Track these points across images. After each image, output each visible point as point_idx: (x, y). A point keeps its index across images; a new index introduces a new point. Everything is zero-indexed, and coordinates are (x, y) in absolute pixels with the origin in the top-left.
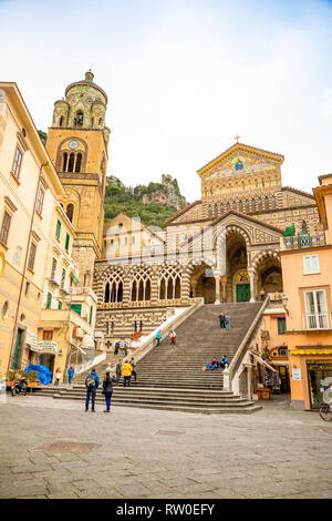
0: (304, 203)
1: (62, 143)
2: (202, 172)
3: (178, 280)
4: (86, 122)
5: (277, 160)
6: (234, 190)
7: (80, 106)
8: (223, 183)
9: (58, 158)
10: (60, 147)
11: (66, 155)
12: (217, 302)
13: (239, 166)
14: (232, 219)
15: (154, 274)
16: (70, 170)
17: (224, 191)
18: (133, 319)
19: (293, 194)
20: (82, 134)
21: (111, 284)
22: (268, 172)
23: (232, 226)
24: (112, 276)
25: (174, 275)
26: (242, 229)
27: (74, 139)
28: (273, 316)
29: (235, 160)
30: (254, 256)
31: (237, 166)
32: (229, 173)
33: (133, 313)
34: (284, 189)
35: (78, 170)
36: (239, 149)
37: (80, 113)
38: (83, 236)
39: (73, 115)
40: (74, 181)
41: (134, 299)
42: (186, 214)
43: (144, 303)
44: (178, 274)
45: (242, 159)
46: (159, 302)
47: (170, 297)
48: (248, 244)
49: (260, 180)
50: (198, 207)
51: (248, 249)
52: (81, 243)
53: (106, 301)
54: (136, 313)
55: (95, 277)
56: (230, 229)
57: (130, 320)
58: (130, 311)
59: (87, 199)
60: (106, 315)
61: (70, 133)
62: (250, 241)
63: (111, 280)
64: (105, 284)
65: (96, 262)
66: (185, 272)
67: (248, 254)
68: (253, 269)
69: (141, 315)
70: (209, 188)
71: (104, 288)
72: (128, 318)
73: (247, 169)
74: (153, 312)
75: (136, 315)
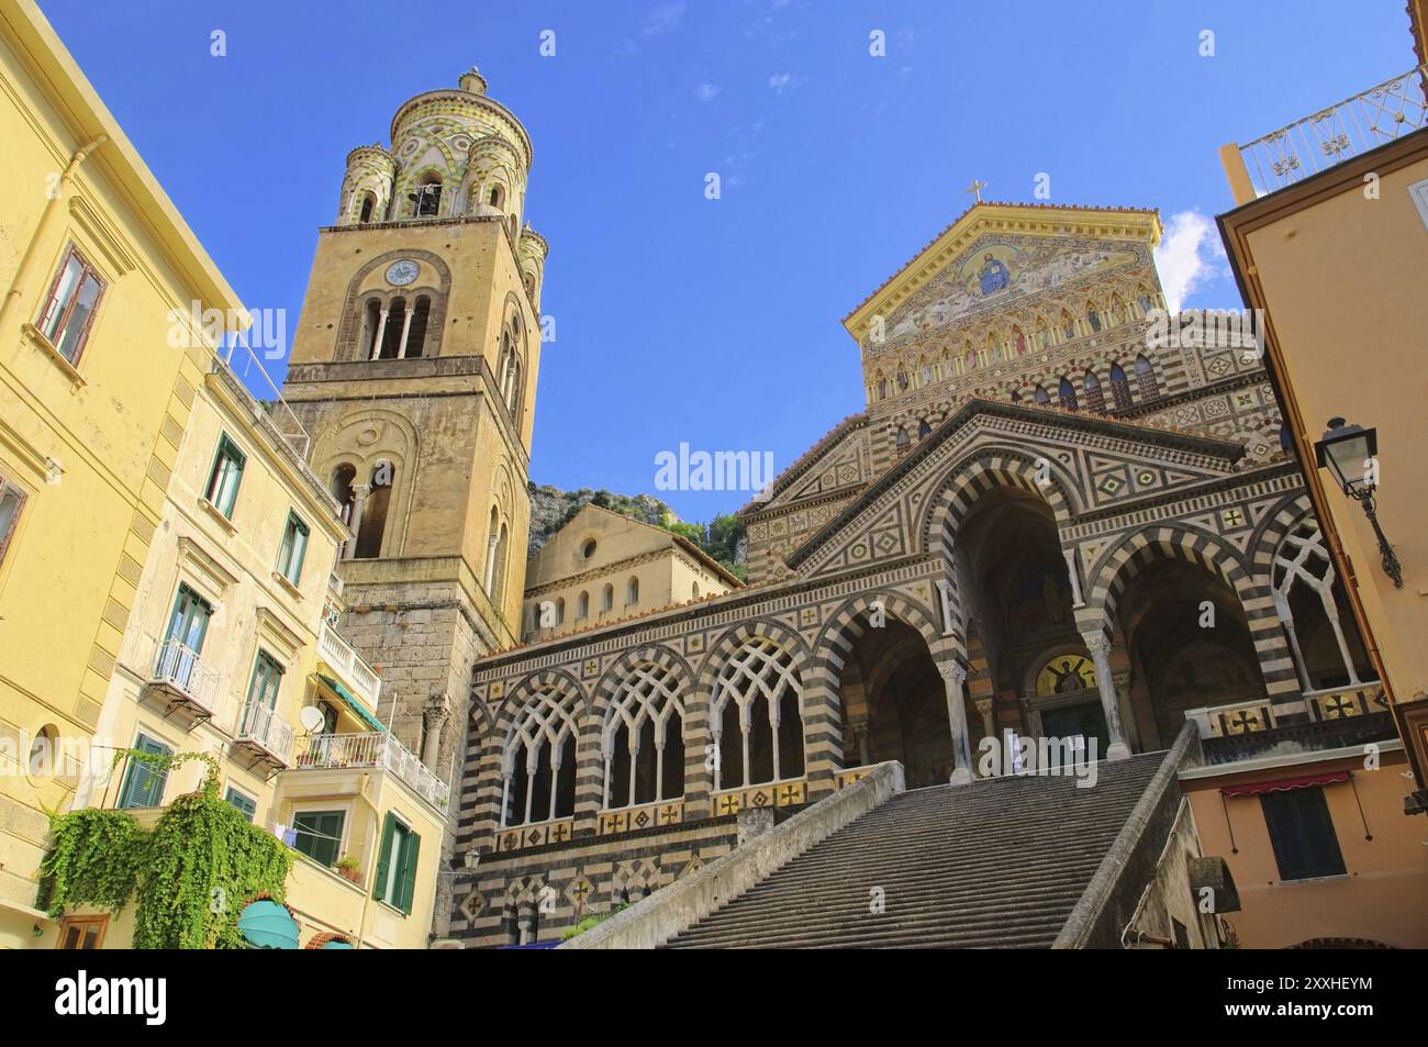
1: (363, 272)
2: (864, 324)
3: (789, 699)
4: (450, 204)
6: (989, 360)
7: (433, 160)
8: (943, 346)
9: (350, 318)
10: (355, 284)
11: (374, 307)
14: (982, 432)
15: (695, 686)
16: (390, 350)
17: (946, 371)
18: (617, 883)
20: (434, 240)
21: (532, 746)
22: (1107, 277)
23: (983, 455)
24: (535, 715)
25: (772, 680)
27: (404, 254)
30: (1094, 559)
32: (961, 308)
33: (615, 859)
35: (414, 350)
37: (431, 178)
38: (423, 571)
39: (407, 186)
40: (398, 387)
41: (619, 799)
43: (660, 808)
44: (786, 674)
46: (718, 799)
47: (761, 774)
48: (1061, 515)
49: (1079, 312)
50: (856, 441)
51: (1065, 534)
52: (413, 596)
53: (516, 818)
54: (623, 856)
55: (473, 727)
56: (977, 469)
57: (603, 887)
58: (604, 849)
59: (444, 440)
60: (509, 876)
61: (394, 240)
62: (1068, 502)
63: (534, 731)
64: (510, 748)
65: (477, 669)
66: (813, 662)
67: (1068, 554)
68: (1098, 614)
69: (648, 863)
70: (890, 370)
71: (507, 764)
72: (594, 880)
73: (1026, 284)
74: (696, 846)
75: (626, 867)
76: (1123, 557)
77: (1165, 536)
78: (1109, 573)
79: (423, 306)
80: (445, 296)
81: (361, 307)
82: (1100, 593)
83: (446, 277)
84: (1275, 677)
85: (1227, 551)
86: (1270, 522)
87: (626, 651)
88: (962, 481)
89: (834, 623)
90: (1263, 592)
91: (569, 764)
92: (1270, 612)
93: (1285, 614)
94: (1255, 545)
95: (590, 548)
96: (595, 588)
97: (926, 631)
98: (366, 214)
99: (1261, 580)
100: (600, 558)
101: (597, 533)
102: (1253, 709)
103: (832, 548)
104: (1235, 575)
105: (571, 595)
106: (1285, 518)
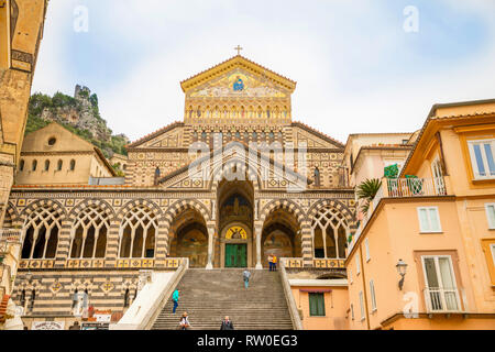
0: (318, 146)
2: (188, 85)
3: (151, 230)
5: (288, 86)
6: (231, 116)
8: (216, 105)
12: (209, 266)
13: (238, 86)
17: (216, 115)
18: (73, 286)
19: (305, 133)
21: (37, 229)
22: (276, 100)
24: (39, 215)
25: (146, 221)
28: (302, 289)
29: (233, 78)
30: (263, 206)
32: (225, 92)
33: (73, 277)
34: (294, 125)
36: (240, 63)
41: (75, 255)
42: (160, 138)
43: (93, 261)
44: (152, 221)
45: (243, 77)
46: (120, 261)
47: (137, 254)
48: (256, 188)
49: (264, 108)
50: (178, 131)
51: (256, 195)
53: (26, 255)
54: (78, 277)
55: (8, 215)
57: (66, 287)
58: (69, 273)
59: (11, 90)
62: (259, 185)
64: (25, 227)
65: (12, 191)
66: (163, 219)
67: (256, 202)
68: (261, 223)
69: (87, 281)
70: (195, 107)
71: (23, 233)
72: (63, 284)
73: (249, 92)
74: (109, 277)
75: (78, 281)
76: (272, 206)
77: (285, 203)
78: (267, 211)
80: (15, 19)
82: (263, 216)
84: (307, 252)
85: (301, 212)
86: (315, 206)
87: (87, 199)
89: (173, 207)
90: (308, 227)
91: (54, 238)
92: (309, 233)
93: (313, 235)
94: (310, 212)
95: (52, 141)
96: (54, 160)
97: (206, 217)
99: (309, 223)
100: (58, 147)
101: (57, 137)
102: (298, 260)
103: (177, 179)
104: (302, 220)
105: (41, 160)
106: (319, 206)
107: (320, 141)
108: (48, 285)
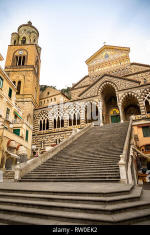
0: (144, 70)
1: (15, 52)
4: (28, 42)
5: (127, 50)
6: (106, 68)
7: (24, 35)
8: (99, 66)
9: (13, 59)
10: (14, 54)
11: (17, 57)
12: (102, 124)
13: (107, 56)
14: (106, 78)
16: (19, 64)
17: (100, 69)
18: (55, 138)
19: (137, 66)
20: (25, 47)
21: (42, 120)
22: (123, 57)
23: (106, 82)
24: (43, 116)
26: (112, 83)
27: (21, 50)
28: (139, 126)
29: (104, 54)
30: (120, 96)
31: (105, 56)
32: (102, 60)
33: (55, 135)
34: (132, 64)
35: (23, 64)
36: (106, 48)
37: (24, 38)
38: (26, 96)
39: (21, 39)
40: (21, 70)
41: (55, 127)
42: (81, 83)
43: (60, 129)
45: (108, 53)
46: (69, 127)
47: (74, 124)
48: (116, 90)
49: (118, 61)
50: (87, 79)
51: (117, 93)
52: (25, 100)
53: (41, 130)
54: (56, 135)
55: (34, 118)
56: (105, 83)
58: (53, 134)
59: (28, 77)
60: (40, 137)
61: (19, 47)
62: (117, 88)
63: (42, 118)
64: (39, 121)
65: (34, 110)
67: (117, 96)
68: (120, 104)
69: (59, 136)
70: (92, 69)
71: (39, 123)
72: (52, 138)
73: (111, 57)
74: (66, 134)
75: (56, 136)
76: (124, 96)
77: (130, 93)
78: (122, 98)
79: (24, 57)
80: (27, 56)
81: (15, 57)
82: (121, 101)
83: (27, 53)
84: (143, 112)
85: (138, 96)
86: (143, 92)
88: (103, 85)
90: (142, 101)
91: (48, 123)
92: (143, 104)
93: (144, 104)
94: (141, 95)
95: (48, 93)
96: (49, 99)
98: (15, 43)
99: (142, 99)
100: (50, 95)
101: (49, 91)
102: (139, 116)
103: (85, 94)
104: (138, 99)
105: (46, 100)
106: (145, 91)
107: (145, 68)
108: (48, 138)
